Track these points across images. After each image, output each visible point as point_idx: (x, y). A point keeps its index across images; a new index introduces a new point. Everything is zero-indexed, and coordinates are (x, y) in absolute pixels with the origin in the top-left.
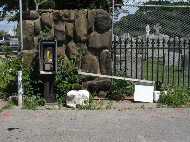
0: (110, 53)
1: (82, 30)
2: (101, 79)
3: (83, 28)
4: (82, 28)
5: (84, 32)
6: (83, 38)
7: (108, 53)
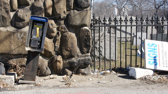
0: (90, 30)
1: (62, 7)
2: (80, 57)
3: (63, 5)
4: (61, 6)
5: (63, 9)
6: (63, 15)
7: (88, 31)
